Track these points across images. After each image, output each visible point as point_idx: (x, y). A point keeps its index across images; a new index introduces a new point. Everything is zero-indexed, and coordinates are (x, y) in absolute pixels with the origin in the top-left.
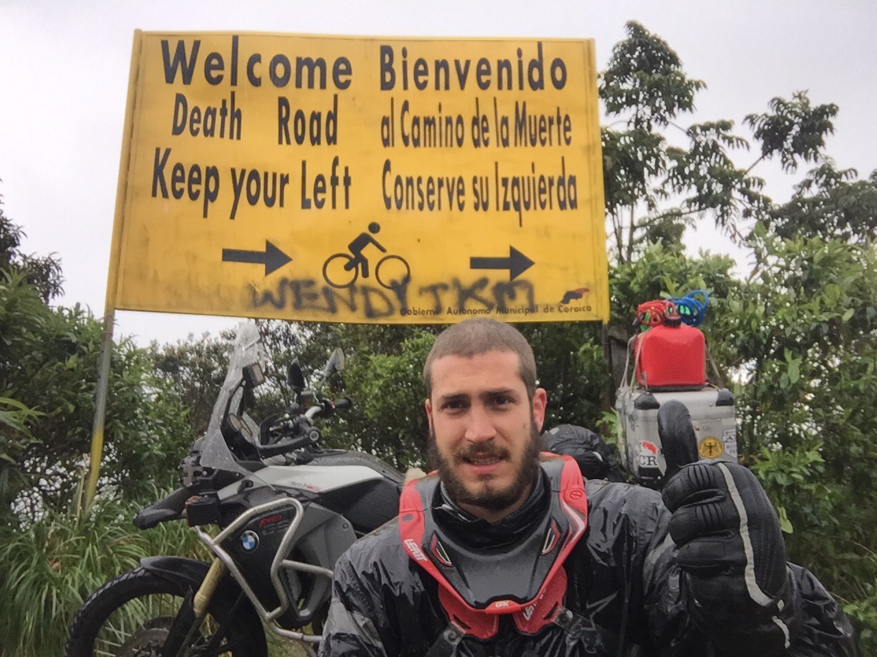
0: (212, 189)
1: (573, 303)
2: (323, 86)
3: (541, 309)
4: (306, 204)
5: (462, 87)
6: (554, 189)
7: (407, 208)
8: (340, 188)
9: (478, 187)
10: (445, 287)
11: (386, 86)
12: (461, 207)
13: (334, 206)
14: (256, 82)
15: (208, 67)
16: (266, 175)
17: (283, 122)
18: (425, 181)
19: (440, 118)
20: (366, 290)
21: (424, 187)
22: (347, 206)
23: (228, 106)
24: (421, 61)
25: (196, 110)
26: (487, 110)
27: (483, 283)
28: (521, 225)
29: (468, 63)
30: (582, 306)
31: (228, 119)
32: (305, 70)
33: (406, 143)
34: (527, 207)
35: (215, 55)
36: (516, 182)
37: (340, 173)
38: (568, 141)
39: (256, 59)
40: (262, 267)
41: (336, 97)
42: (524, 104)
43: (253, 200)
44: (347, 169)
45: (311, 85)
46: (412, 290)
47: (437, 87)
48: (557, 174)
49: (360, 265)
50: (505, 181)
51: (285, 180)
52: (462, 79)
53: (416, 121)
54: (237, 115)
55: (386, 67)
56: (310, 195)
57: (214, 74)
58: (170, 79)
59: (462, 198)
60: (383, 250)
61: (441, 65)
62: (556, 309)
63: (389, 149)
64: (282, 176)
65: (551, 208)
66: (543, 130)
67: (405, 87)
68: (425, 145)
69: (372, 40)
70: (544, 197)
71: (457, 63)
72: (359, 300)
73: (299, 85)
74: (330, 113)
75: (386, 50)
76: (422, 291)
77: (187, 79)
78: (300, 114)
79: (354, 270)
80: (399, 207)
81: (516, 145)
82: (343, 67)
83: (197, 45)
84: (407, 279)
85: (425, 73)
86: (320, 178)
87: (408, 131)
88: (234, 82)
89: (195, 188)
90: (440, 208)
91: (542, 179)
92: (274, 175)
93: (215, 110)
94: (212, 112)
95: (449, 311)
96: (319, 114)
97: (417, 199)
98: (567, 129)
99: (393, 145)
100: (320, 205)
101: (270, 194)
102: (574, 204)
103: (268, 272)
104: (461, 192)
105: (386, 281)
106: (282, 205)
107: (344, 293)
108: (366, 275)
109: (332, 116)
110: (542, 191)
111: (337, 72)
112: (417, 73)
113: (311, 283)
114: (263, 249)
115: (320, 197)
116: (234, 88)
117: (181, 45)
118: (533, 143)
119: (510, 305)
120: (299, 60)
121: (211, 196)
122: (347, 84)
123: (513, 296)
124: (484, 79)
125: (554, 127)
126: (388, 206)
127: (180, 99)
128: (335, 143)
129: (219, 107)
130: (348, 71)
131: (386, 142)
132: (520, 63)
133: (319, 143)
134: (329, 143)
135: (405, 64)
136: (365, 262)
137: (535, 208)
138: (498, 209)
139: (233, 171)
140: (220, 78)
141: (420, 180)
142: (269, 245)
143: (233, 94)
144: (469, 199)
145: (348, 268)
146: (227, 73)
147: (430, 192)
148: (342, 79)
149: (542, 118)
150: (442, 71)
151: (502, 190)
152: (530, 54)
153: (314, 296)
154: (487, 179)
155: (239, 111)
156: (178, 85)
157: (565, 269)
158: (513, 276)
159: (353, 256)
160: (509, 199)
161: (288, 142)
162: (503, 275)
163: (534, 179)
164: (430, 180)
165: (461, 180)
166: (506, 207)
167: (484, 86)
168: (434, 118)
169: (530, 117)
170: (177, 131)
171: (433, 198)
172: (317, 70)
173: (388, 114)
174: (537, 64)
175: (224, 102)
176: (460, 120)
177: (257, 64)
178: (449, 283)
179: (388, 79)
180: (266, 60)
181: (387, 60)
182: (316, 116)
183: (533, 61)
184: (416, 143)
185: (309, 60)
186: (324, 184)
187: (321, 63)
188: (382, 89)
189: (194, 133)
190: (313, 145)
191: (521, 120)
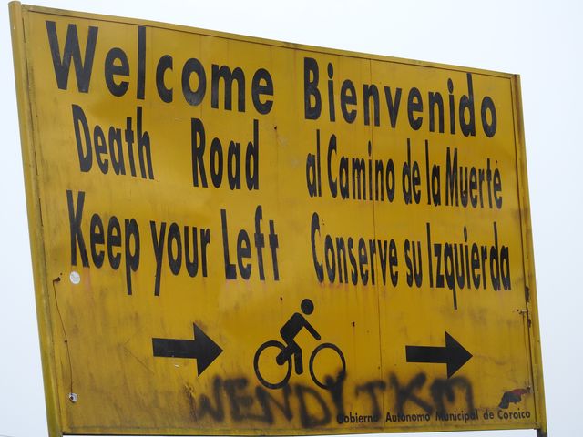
0: (133, 252)
1: (512, 407)
2: (242, 108)
3: (480, 414)
4: (230, 272)
5: (393, 125)
6: (487, 261)
7: (341, 281)
8: (267, 251)
9: (410, 255)
10: (381, 385)
11: (312, 113)
12: (395, 280)
13: (262, 277)
14: (166, 96)
15: (110, 70)
16: (186, 229)
17: (197, 153)
18: (356, 244)
20: (301, 390)
21: (355, 253)
22: (277, 278)
23: (134, 128)
24: (348, 85)
25: (98, 131)
26: (418, 156)
27: (420, 379)
28: (456, 307)
29: (399, 91)
30: (521, 411)
31: (135, 146)
32: (222, 81)
33: (334, 195)
34: (461, 286)
35: (116, 53)
36: (448, 248)
37: (265, 230)
38: (499, 203)
39: (166, 63)
41: (256, 122)
42: (456, 150)
44: (271, 223)
45: (228, 106)
46: (348, 389)
47: (367, 122)
48: (490, 244)
49: (293, 356)
50: (438, 247)
51: (206, 238)
52: (393, 112)
53: (344, 163)
54: (145, 140)
55: (311, 88)
56: (234, 260)
57: (118, 79)
58: (62, 84)
59: (394, 269)
60: (317, 336)
61: (370, 91)
62: (496, 415)
63: (316, 199)
64: (202, 230)
65: (485, 287)
66: (473, 186)
67: (333, 119)
68: (354, 198)
69: (296, 48)
70: (478, 272)
72: (294, 403)
73: (215, 105)
74: (250, 144)
75: (310, 65)
76: (359, 390)
77: (84, 86)
78: (216, 144)
79: (287, 363)
80: (332, 279)
81: (447, 204)
82: (263, 82)
83: (93, 33)
85: (353, 100)
86: (243, 235)
87: (335, 175)
88: (141, 95)
89: (116, 250)
90: (373, 283)
91: (475, 247)
92: (195, 229)
93: (119, 131)
94: (115, 134)
95: (388, 418)
96: (239, 145)
97: (350, 268)
98: (498, 187)
99: (320, 195)
100: (246, 273)
101: (192, 259)
102: (507, 285)
103: (201, 369)
104: (394, 262)
105: (320, 379)
106: (205, 274)
107: (277, 394)
108: (300, 371)
109: (253, 150)
110: (475, 265)
111: (257, 90)
112: (345, 100)
113: (243, 382)
114: (191, 336)
115: (245, 261)
116: (140, 103)
117: (72, 30)
118: (465, 204)
119: (450, 409)
120: (214, 67)
121: (133, 262)
122: (269, 104)
123: (452, 398)
124: (416, 115)
125: (485, 184)
126: (321, 278)
127: (78, 113)
128: (257, 188)
129: (123, 128)
130: (269, 90)
131: (313, 190)
132: (452, 98)
133: (239, 187)
134: (250, 188)
135: (331, 85)
136: (298, 351)
137: (469, 287)
138: (431, 285)
139: (153, 224)
140: (125, 85)
141: (351, 245)
142: (198, 330)
143: (139, 109)
144: (402, 269)
145: (280, 361)
146: (132, 79)
147: (363, 260)
148: (263, 98)
149: (473, 170)
150: (371, 99)
151: (435, 259)
152: (461, 90)
153: (248, 402)
154: (419, 243)
155: (146, 133)
156: (72, 95)
157: (500, 364)
158: (451, 371)
159: (286, 345)
160: (443, 272)
161: (205, 185)
162: (437, 370)
163: (467, 247)
164: (362, 242)
165: (393, 243)
166: (440, 284)
167: (416, 125)
168: (363, 161)
169: (461, 168)
170: (85, 165)
171: (367, 267)
172: (235, 83)
173: (314, 152)
174: (467, 102)
175: (129, 120)
176: (391, 166)
177: (168, 71)
178: (386, 379)
179: (313, 104)
180: (179, 65)
181: (312, 80)
182: (235, 149)
183: (464, 98)
184: (345, 193)
185: (225, 68)
186: (248, 244)
187: (239, 74)
188: (307, 117)
189: (104, 168)
190: (232, 189)
191: (452, 170)
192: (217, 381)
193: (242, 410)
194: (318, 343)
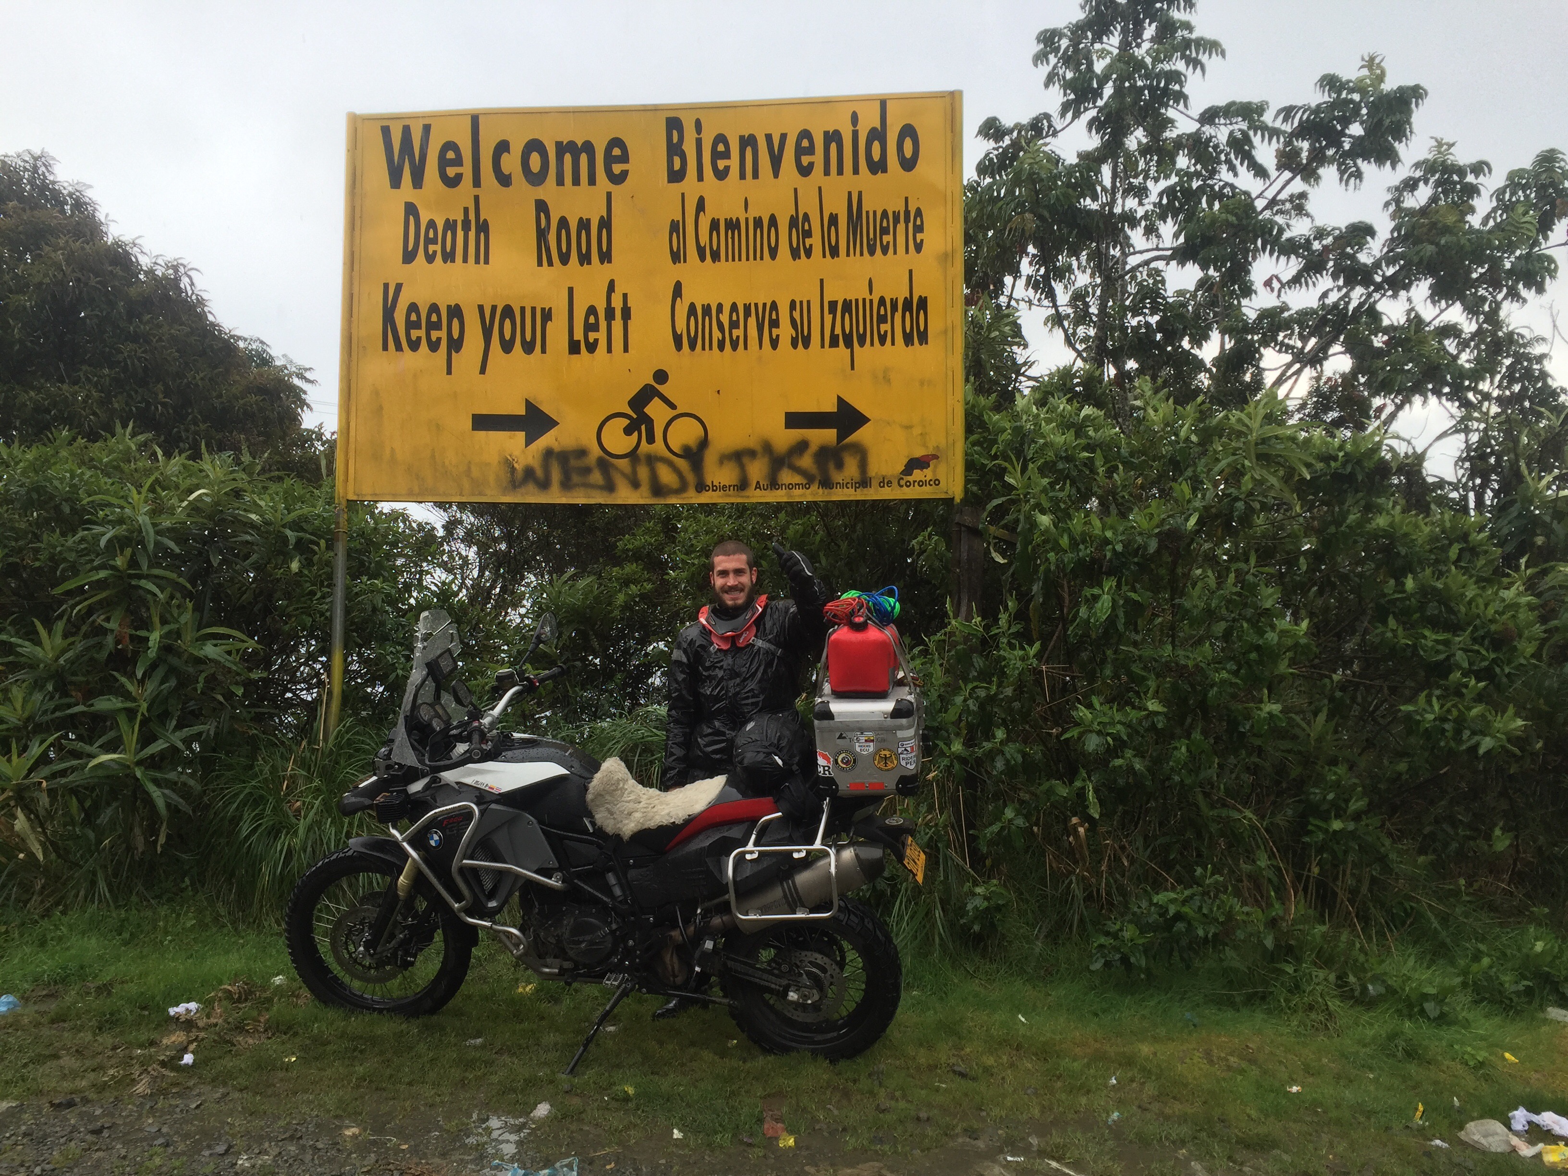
0: (456, 335)
1: (917, 475)
2: (592, 181)
3: (875, 483)
4: (574, 348)
5: (776, 175)
6: (898, 316)
7: (703, 349)
8: (617, 325)
9: (796, 315)
10: (752, 453)
11: (676, 176)
12: (774, 343)
13: (609, 350)
14: (504, 180)
15: (443, 163)
16: (523, 309)
17: (542, 235)
18: (727, 309)
19: (747, 219)
20: (651, 460)
21: (725, 318)
22: (626, 350)
23: (472, 216)
24: (720, 138)
25: (432, 224)
26: (808, 205)
27: (802, 446)
28: (853, 368)
29: (784, 137)
30: (928, 479)
31: (472, 234)
32: (568, 158)
33: (702, 258)
34: (862, 343)
35: (450, 146)
36: (847, 305)
37: (617, 303)
38: (919, 247)
39: (503, 147)
40: (521, 436)
41: (609, 195)
42: (860, 193)
43: (507, 347)
44: (625, 296)
45: (576, 182)
46: (710, 458)
47: (743, 176)
48: (902, 294)
49: (643, 427)
50: (833, 305)
51: (547, 315)
52: (776, 162)
53: (714, 225)
54: (483, 228)
55: (674, 149)
56: (579, 335)
57: (451, 172)
58: (396, 182)
59: (775, 332)
60: (673, 406)
61: (748, 141)
62: (895, 483)
63: (680, 266)
64: (543, 310)
65: (893, 344)
66: (885, 231)
67: (700, 178)
68: (727, 260)
69: (655, 109)
70: (885, 327)
71: (769, 137)
72: (643, 473)
73: (560, 182)
74: (602, 217)
75: (674, 124)
76: (724, 458)
77: (418, 181)
78: (563, 223)
79: (636, 434)
80: (692, 347)
81: (848, 255)
82: (617, 152)
83: (427, 128)
84: (704, 443)
85: (726, 155)
86: (592, 310)
87: (704, 239)
88: (477, 183)
89: (434, 335)
90: (746, 348)
91: (882, 301)
92: (534, 309)
93: (455, 221)
94: (450, 225)
95: (758, 486)
96: (588, 220)
97: (717, 334)
98: (919, 229)
99: (685, 261)
100: (592, 347)
101: (528, 338)
102: (923, 338)
103: (529, 442)
104: (775, 324)
105: (676, 446)
106: (544, 351)
107: (624, 464)
108: (651, 440)
109: (606, 224)
110: (882, 319)
111: (609, 160)
112: (716, 156)
113: (582, 453)
114: (521, 411)
115: (592, 336)
116: (477, 191)
117: (406, 130)
118: (872, 252)
119: (837, 477)
120: (559, 144)
121: (456, 345)
122: (624, 174)
123: (840, 466)
124: (805, 160)
125: (901, 227)
126: (679, 346)
127: (411, 210)
128: (610, 261)
129: (460, 218)
130: (624, 158)
131: (676, 257)
132: (855, 134)
133: (589, 263)
134: (602, 263)
135: (699, 142)
136: (649, 422)
137: (872, 344)
138: (823, 346)
139: (481, 308)
140: (459, 178)
141: (720, 307)
142: (529, 405)
143: (477, 198)
144: (785, 331)
145: (628, 431)
146: (467, 170)
147: (734, 325)
148: (617, 169)
149: (885, 214)
150: (749, 151)
151: (828, 318)
152: (869, 120)
153: (587, 471)
154: (809, 302)
155: (485, 221)
156: (407, 192)
157: (908, 427)
158: (841, 437)
159: (635, 416)
160: (838, 331)
161: (550, 264)
162: (829, 435)
163: (871, 301)
164: (734, 307)
165: (774, 306)
166: (834, 343)
167: (805, 171)
168: (738, 219)
169: (867, 212)
170: (409, 257)
171: (738, 333)
172: (584, 158)
173: (678, 217)
174: (878, 135)
175: (466, 210)
176: (773, 221)
177: (505, 156)
178: (758, 448)
179: (677, 166)
180: (517, 148)
181: (675, 139)
182: (584, 224)
183: (873, 131)
184: (716, 257)
185: (572, 144)
186: (597, 319)
187: (588, 147)
188: (670, 181)
189: (430, 259)
190: (582, 265)
191: (855, 217)
192: (549, 454)
193: (576, 478)
194: (675, 413)
